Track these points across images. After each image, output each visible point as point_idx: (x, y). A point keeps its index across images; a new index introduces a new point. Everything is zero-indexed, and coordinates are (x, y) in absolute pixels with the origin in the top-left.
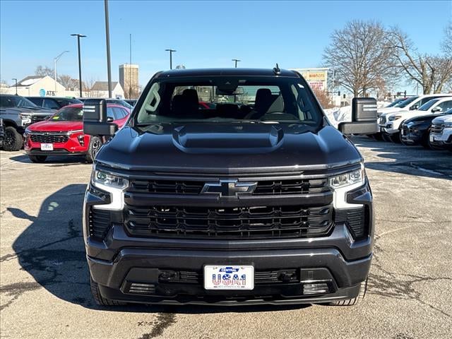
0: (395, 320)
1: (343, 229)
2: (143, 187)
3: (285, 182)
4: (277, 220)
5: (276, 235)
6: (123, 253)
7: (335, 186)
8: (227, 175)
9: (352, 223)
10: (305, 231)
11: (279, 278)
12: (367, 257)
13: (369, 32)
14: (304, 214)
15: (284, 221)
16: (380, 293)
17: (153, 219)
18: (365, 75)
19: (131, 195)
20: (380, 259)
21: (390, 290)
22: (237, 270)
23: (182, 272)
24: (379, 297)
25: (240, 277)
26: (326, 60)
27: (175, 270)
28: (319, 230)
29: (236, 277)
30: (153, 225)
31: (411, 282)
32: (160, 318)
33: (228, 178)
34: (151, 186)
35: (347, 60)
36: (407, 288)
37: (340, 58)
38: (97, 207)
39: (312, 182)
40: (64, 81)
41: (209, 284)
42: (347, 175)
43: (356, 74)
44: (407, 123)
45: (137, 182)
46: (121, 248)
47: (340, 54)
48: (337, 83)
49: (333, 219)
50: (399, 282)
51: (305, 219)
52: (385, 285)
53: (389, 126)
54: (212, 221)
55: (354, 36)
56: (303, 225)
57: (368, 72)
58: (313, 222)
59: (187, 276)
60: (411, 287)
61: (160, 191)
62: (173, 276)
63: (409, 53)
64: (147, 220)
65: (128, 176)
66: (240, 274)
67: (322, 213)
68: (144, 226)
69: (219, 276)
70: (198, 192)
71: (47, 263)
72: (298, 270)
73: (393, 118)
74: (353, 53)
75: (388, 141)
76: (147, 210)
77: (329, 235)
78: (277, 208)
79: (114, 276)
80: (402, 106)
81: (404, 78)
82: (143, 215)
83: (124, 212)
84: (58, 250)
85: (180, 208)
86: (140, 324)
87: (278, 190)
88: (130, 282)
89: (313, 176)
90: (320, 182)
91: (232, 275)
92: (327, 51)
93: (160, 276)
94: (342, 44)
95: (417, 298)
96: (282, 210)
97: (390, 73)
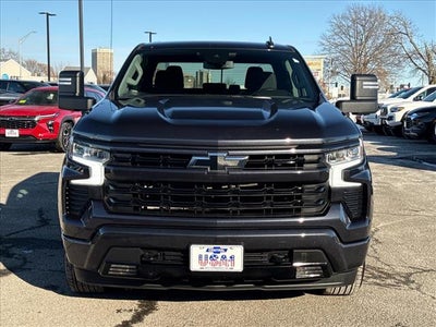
0: (393, 309)
1: (339, 209)
2: (125, 160)
3: (278, 156)
4: (268, 198)
5: (268, 214)
6: (101, 232)
7: (332, 163)
8: (216, 148)
9: (349, 204)
10: (299, 210)
11: (270, 261)
12: (364, 240)
13: (370, 17)
14: (298, 191)
15: (276, 199)
16: (378, 284)
17: (135, 195)
18: (365, 65)
19: (112, 169)
20: (378, 251)
21: (389, 281)
22: (226, 250)
23: (166, 253)
24: (376, 287)
25: (228, 258)
26: (322, 48)
27: (159, 249)
28: (314, 210)
29: (224, 257)
30: (135, 202)
31: (411, 274)
32: (140, 306)
33: (217, 151)
34: (133, 159)
35: (345, 48)
36: (407, 280)
37: (337, 46)
38: (74, 182)
39: (307, 158)
40: (30, 65)
41: (195, 266)
42: (344, 152)
43: (355, 63)
44: (410, 114)
45: (118, 155)
46: (100, 226)
47: (338, 41)
48: (334, 73)
49: (329, 198)
50: (398, 274)
51: (300, 197)
52: (383, 277)
53: (391, 118)
54: (199, 198)
55: (354, 21)
56: (296, 204)
57: (368, 62)
58: (308, 201)
59: (172, 257)
60: (412, 279)
61: (144, 164)
62: (156, 256)
63: (414, 40)
64: (128, 196)
65: (108, 148)
66: (228, 254)
67: (317, 191)
68: (125, 203)
69: (206, 256)
70: (184, 166)
71: (15, 250)
72: (291, 252)
73: (395, 110)
74: (353, 40)
75: (390, 135)
76: (128, 186)
77: (324, 215)
78: (269, 184)
79: (92, 256)
80: (405, 97)
81: (408, 68)
82: (125, 190)
83: (104, 188)
84: (28, 238)
85: (166, 183)
86: (118, 311)
87: (271, 165)
88: (109, 263)
89: (308, 151)
90: (315, 157)
91: (220, 255)
92: (324, 37)
93: (142, 256)
94: (341, 30)
95: (418, 289)
96: (275, 187)
97: (393, 63)
